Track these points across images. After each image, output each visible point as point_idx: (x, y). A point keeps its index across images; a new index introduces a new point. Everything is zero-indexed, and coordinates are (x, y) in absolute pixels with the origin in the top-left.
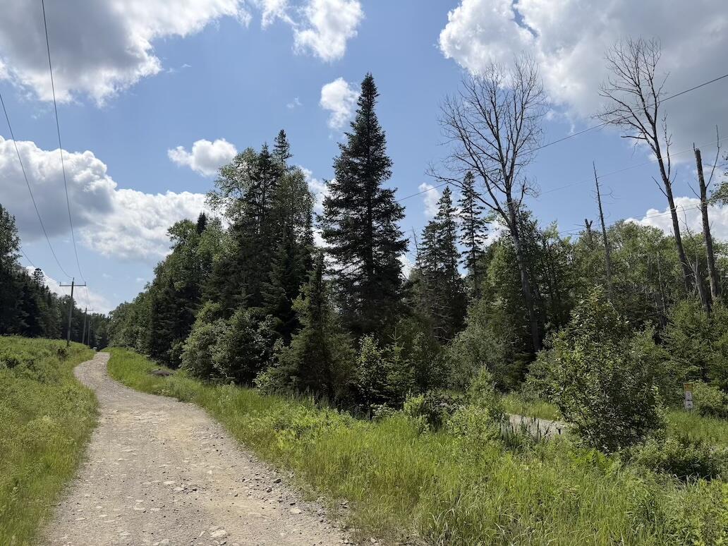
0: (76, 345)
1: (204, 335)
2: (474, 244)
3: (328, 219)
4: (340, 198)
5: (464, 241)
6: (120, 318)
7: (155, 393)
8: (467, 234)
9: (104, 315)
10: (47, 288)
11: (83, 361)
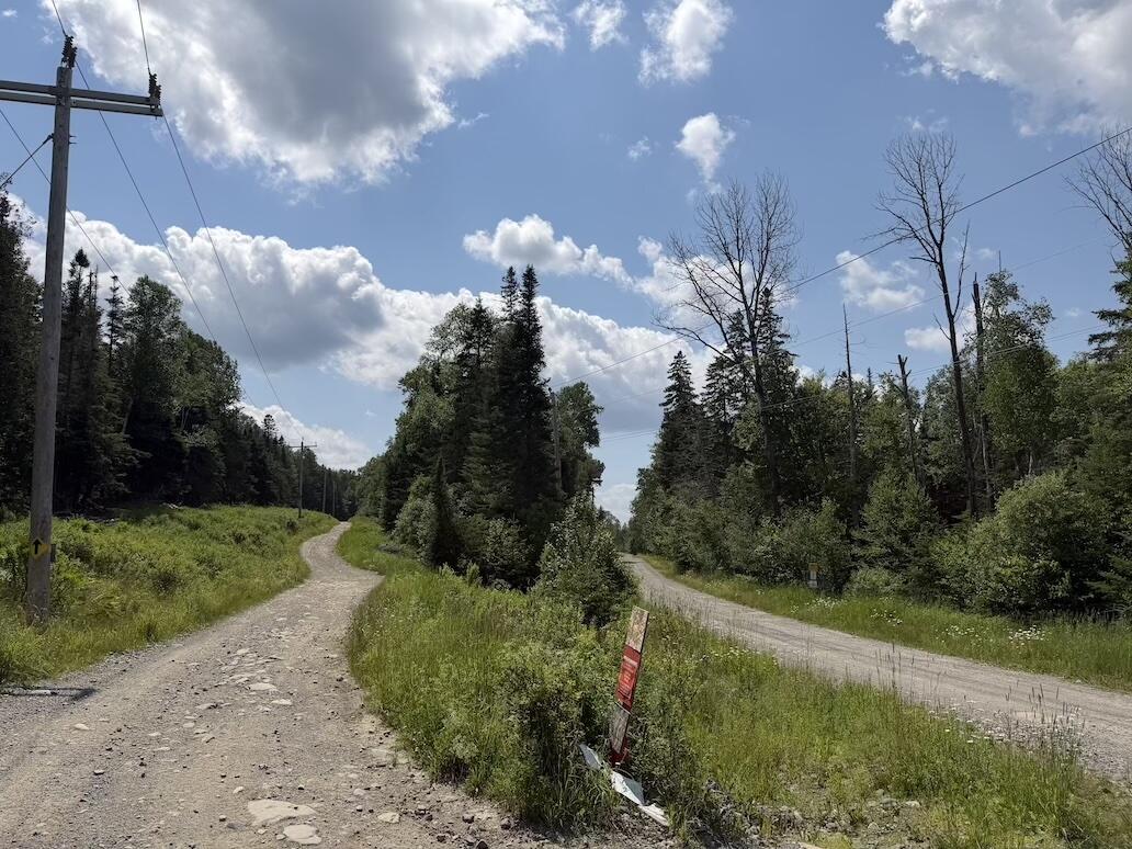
0: (313, 515)
1: (413, 510)
6: (369, 477)
9: (353, 472)
10: (282, 438)
11: (314, 534)
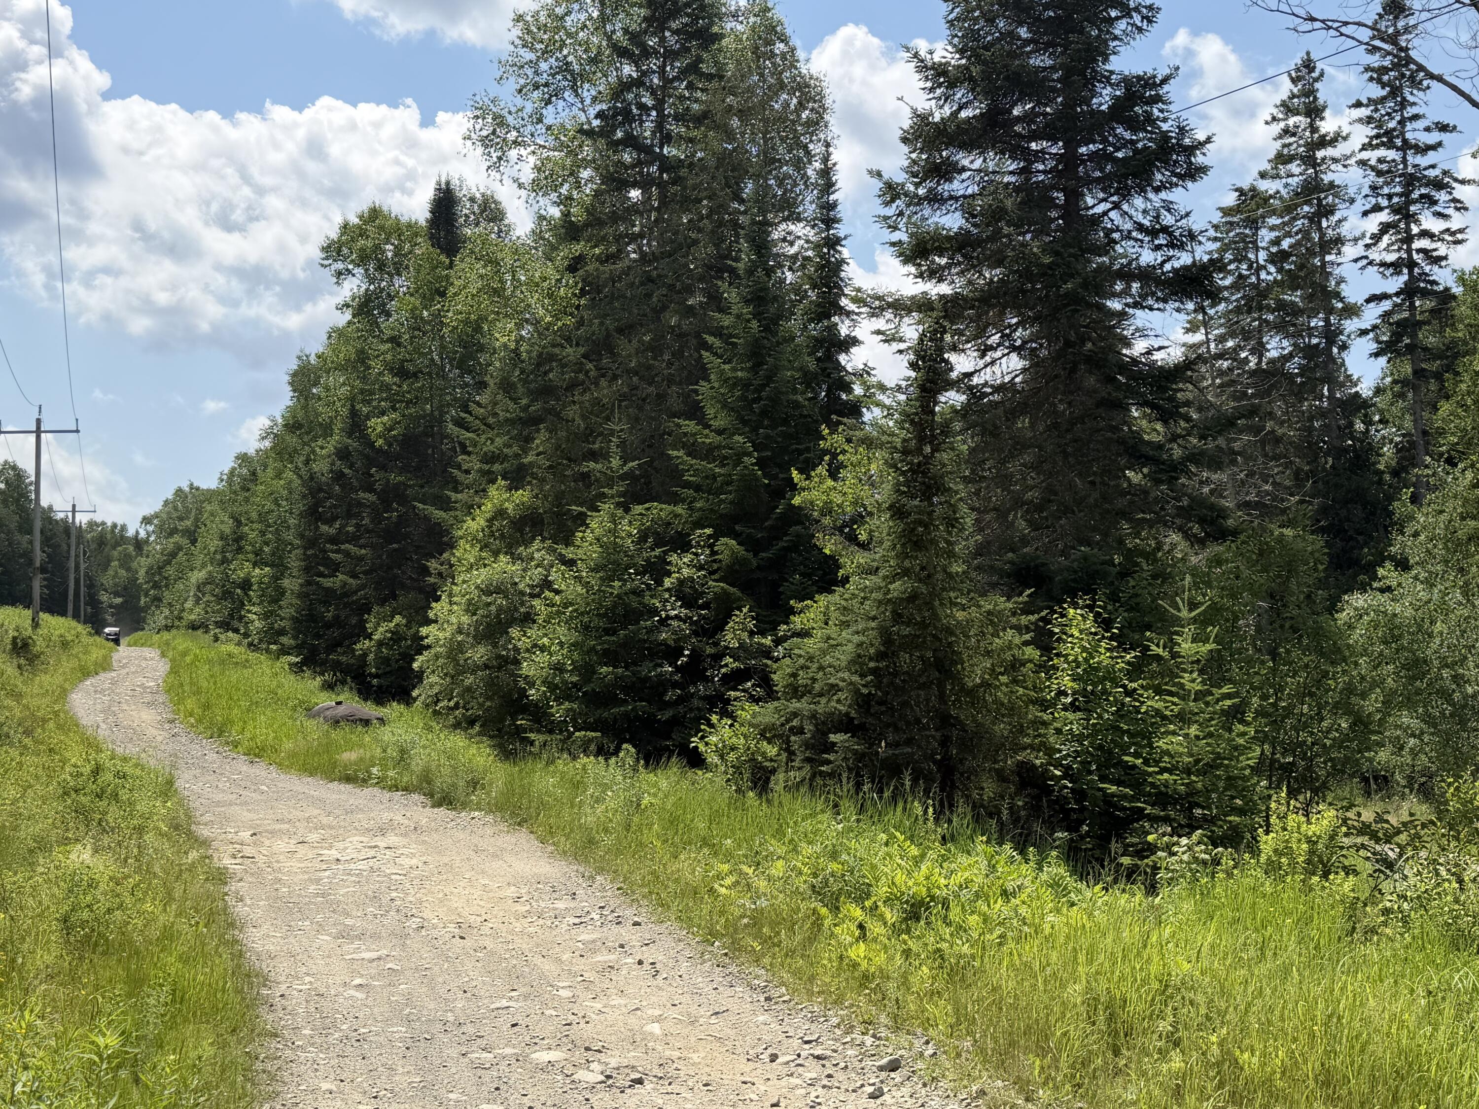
1: (487, 592)
2: (1411, 264)
3: (921, 191)
4: (963, 114)
5: (1375, 255)
6: (176, 538)
7: (348, 779)
8: (1385, 228)
9: (124, 528)
11: (86, 674)
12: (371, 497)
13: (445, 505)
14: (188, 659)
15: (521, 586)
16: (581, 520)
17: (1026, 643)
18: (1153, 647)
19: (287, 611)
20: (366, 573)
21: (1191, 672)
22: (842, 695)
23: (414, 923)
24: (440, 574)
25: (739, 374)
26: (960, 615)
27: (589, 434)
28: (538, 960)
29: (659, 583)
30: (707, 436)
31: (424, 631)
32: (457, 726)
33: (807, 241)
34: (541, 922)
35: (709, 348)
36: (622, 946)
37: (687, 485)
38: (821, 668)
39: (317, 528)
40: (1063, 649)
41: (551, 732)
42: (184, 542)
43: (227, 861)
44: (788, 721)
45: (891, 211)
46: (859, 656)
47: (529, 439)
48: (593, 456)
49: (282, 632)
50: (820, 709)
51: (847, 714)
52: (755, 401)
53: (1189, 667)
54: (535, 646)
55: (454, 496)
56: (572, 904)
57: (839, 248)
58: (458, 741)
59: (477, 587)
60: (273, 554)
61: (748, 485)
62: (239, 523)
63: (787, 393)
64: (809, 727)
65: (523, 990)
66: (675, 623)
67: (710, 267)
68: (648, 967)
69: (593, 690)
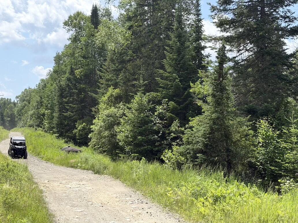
1: (108, 116)
3: (221, 8)
6: (25, 102)
7: (72, 167)
9: (10, 100)
12: (77, 91)
13: (96, 93)
14: (29, 135)
15: (117, 115)
16: (133, 97)
17: (249, 130)
18: (284, 130)
19: (55, 122)
20: (75, 112)
21: (294, 137)
22: (200, 144)
23: (90, 203)
24: (95, 112)
25: (174, 57)
26: (231, 122)
27: (134, 74)
28: (122, 212)
29: (154, 114)
30: (166, 74)
31: (92, 126)
32: (101, 152)
33: (193, 20)
34: (122, 203)
35: (166, 50)
36: (143, 209)
37: (161, 87)
38: (195, 137)
39: (62, 99)
40: (260, 131)
41: (125, 154)
42: (27, 103)
43: (42, 188)
44: (186, 151)
45: (213, 14)
46: (204, 134)
47: (118, 75)
48: (135, 79)
49: (53, 128)
50: (195, 147)
51: (201, 149)
52: (178, 64)
53: (293, 135)
54: (121, 131)
55: (98, 90)
56: (130, 198)
57: (201, 22)
58: (100, 157)
59: (106, 115)
60: (51, 106)
61: (177, 87)
62: (41, 98)
63: (187, 62)
64: (192, 152)
65: (117, 219)
66: (158, 124)
67: (166, 28)
68: (149, 213)
69: (136, 143)
